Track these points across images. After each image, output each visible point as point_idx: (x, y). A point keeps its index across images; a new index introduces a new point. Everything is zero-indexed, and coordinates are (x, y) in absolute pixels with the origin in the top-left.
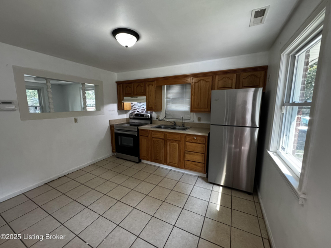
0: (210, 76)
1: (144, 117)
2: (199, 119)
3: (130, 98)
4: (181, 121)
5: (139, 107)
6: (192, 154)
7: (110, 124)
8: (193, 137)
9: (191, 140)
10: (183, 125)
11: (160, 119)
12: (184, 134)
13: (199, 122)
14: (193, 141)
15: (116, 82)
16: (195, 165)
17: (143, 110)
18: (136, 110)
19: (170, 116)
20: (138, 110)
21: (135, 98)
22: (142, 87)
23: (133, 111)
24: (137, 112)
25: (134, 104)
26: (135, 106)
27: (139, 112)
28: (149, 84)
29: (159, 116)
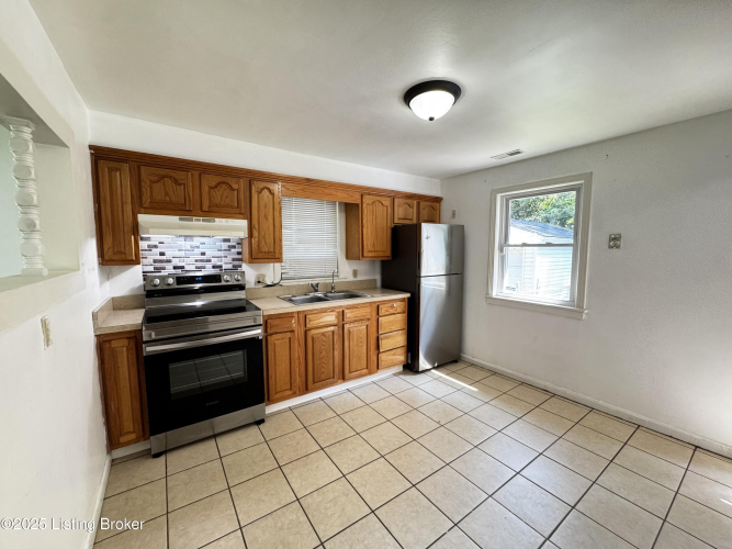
0: (389, 196)
1: (223, 283)
2: (355, 273)
4: (329, 281)
5: (182, 253)
7: (96, 328)
8: (390, 305)
9: (387, 311)
10: (333, 288)
11: (269, 283)
12: (375, 302)
14: (392, 311)
15: (91, 147)
17: (202, 261)
18: (169, 261)
19: (291, 274)
20: (176, 262)
21: (201, 223)
22: (234, 190)
23: (151, 269)
24: (175, 268)
25: (157, 243)
26: (162, 250)
27: (182, 268)
28: (261, 187)
29: (263, 276)
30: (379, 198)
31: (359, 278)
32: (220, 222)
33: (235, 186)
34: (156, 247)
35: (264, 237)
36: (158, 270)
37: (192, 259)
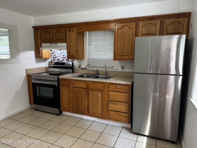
0: (134, 22)
1: (65, 66)
2: (123, 67)
3: (48, 44)
4: (104, 69)
5: (59, 55)
6: (116, 104)
7: (26, 73)
8: (116, 86)
10: (106, 73)
11: (83, 68)
12: (107, 83)
13: (122, 71)
15: (33, 27)
16: (119, 115)
17: (64, 58)
18: (56, 57)
19: (92, 65)
20: (58, 58)
22: (61, 33)
23: (52, 59)
24: (58, 60)
25: (53, 52)
26: (55, 54)
27: (59, 60)
28: (69, 30)
29: (81, 65)
31: (125, 70)
32: (59, 44)
33: (62, 31)
34: (53, 53)
36: (54, 60)
37: (61, 57)
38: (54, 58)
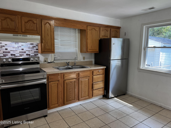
0: (98, 27)
1: (31, 61)
3: (11, 35)
4: (74, 61)
5: (14, 49)
8: (98, 71)
9: (96, 73)
10: (75, 64)
11: (49, 61)
12: (92, 70)
14: (98, 73)
17: (22, 52)
18: (9, 52)
20: (12, 52)
21: (22, 37)
24: (11, 55)
26: (6, 48)
27: (14, 55)
28: (46, 22)
29: (47, 59)
30: (94, 27)
31: (86, 60)
32: (29, 36)
33: (35, 22)
34: (4, 46)
35: (47, 43)
37: (18, 52)
38: (5, 54)
